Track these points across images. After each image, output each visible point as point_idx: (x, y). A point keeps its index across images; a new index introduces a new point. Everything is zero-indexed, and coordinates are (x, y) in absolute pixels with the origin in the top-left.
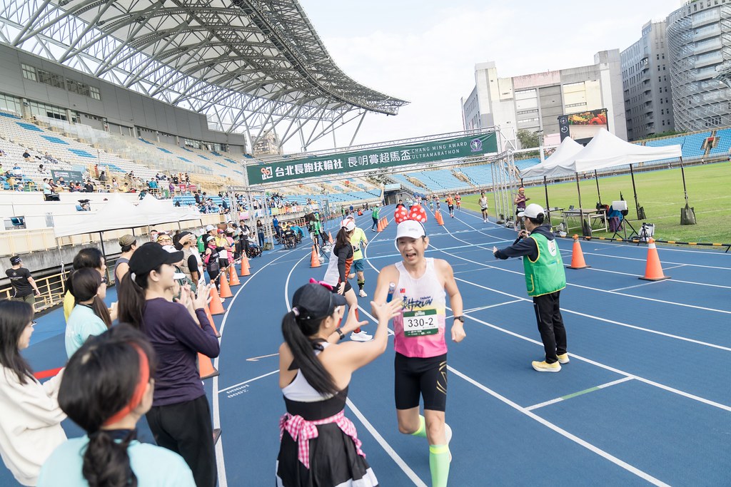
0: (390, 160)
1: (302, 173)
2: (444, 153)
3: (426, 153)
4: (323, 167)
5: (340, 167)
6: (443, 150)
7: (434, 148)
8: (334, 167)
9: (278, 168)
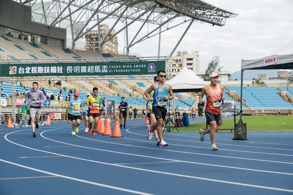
0: (94, 71)
1: (36, 73)
2: (130, 70)
3: (118, 69)
4: (50, 71)
5: (61, 72)
6: (130, 68)
7: (124, 67)
8: (57, 71)
9: (21, 68)
